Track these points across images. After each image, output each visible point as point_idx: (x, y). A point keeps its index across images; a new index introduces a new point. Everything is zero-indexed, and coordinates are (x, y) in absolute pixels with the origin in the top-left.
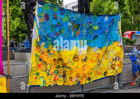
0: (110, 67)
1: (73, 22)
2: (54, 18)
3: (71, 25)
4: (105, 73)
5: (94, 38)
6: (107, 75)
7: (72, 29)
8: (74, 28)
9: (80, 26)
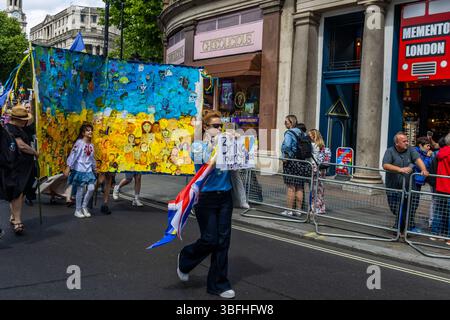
0: (166, 158)
1: (79, 69)
2: (51, 66)
3: (76, 73)
4: (154, 165)
5: (121, 97)
6: (158, 169)
7: (78, 80)
8: (82, 78)
9: (94, 74)
